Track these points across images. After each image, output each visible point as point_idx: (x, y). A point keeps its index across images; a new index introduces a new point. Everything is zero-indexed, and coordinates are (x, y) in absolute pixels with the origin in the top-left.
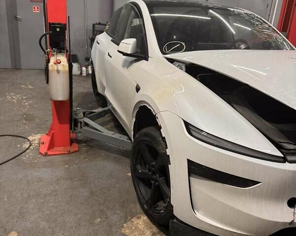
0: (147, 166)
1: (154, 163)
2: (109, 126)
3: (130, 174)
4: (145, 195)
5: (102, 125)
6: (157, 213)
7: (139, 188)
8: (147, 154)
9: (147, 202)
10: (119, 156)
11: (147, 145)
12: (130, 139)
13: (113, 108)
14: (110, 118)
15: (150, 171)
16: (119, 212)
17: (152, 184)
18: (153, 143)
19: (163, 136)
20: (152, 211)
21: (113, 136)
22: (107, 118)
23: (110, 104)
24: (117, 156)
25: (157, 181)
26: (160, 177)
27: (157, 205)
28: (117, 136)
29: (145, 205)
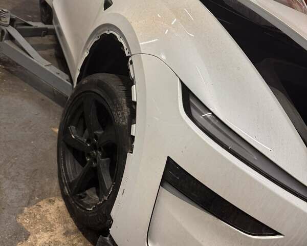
0: (86, 131)
1: (99, 133)
2: (46, 53)
3: (57, 130)
4: (70, 173)
5: (37, 47)
6: (81, 207)
7: (64, 160)
8: (92, 116)
9: (70, 185)
10: (50, 100)
11: (97, 102)
12: (72, 81)
13: (59, 29)
14: (52, 43)
15: (89, 141)
16: (22, 186)
17: (86, 162)
18: (109, 102)
19: (134, 99)
20: (74, 200)
21: (48, 69)
22: (47, 40)
23: (57, 22)
24: (46, 98)
25: (95, 160)
26: (103, 157)
27: (86, 194)
28: (54, 70)
29: (66, 188)
